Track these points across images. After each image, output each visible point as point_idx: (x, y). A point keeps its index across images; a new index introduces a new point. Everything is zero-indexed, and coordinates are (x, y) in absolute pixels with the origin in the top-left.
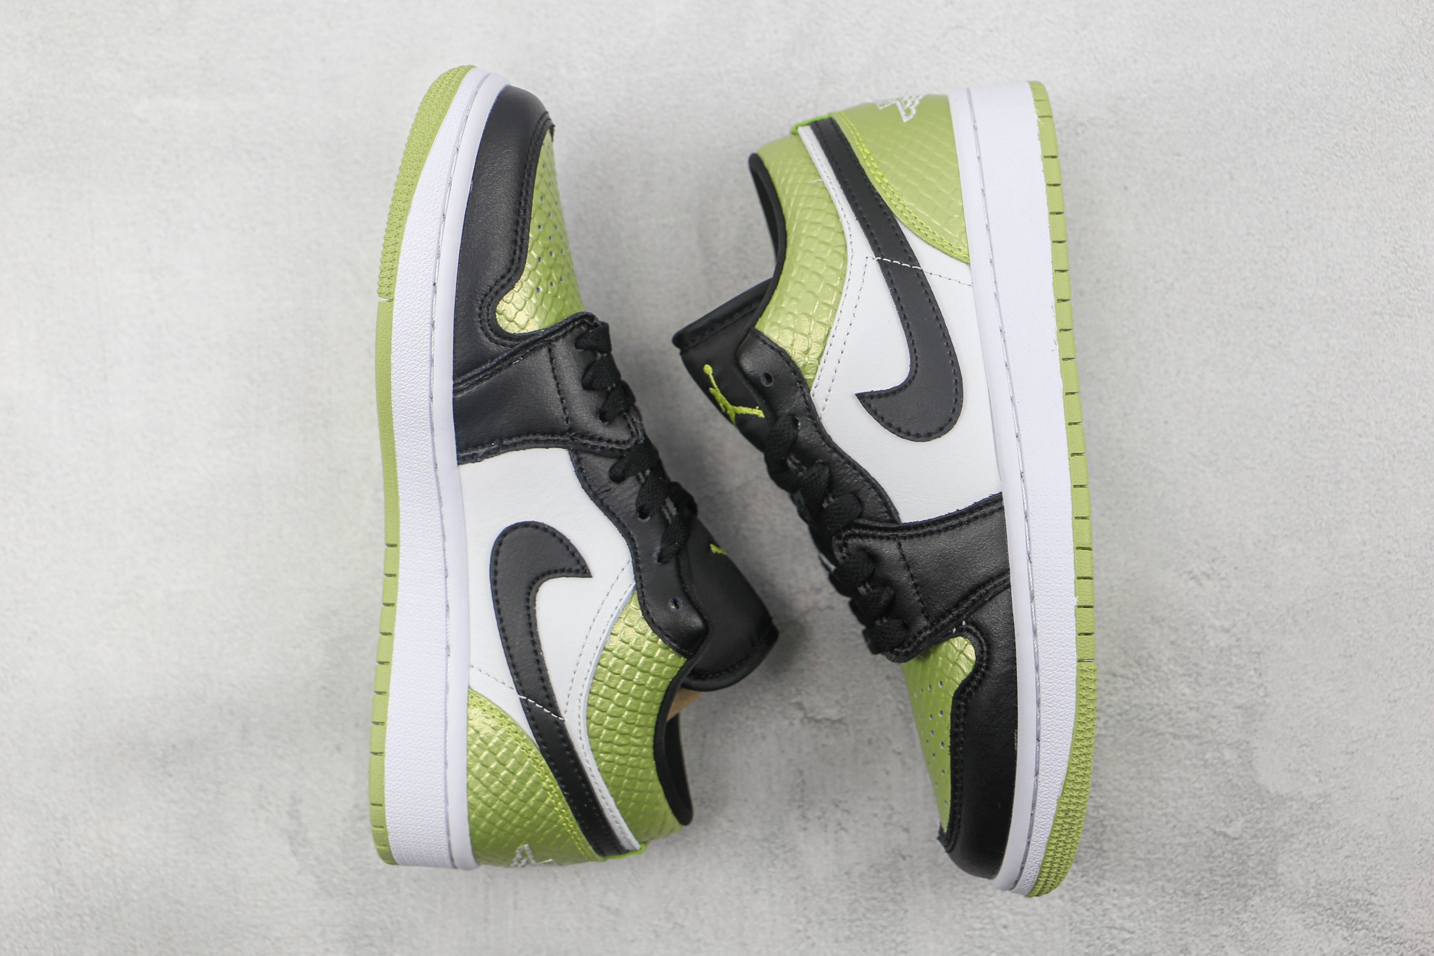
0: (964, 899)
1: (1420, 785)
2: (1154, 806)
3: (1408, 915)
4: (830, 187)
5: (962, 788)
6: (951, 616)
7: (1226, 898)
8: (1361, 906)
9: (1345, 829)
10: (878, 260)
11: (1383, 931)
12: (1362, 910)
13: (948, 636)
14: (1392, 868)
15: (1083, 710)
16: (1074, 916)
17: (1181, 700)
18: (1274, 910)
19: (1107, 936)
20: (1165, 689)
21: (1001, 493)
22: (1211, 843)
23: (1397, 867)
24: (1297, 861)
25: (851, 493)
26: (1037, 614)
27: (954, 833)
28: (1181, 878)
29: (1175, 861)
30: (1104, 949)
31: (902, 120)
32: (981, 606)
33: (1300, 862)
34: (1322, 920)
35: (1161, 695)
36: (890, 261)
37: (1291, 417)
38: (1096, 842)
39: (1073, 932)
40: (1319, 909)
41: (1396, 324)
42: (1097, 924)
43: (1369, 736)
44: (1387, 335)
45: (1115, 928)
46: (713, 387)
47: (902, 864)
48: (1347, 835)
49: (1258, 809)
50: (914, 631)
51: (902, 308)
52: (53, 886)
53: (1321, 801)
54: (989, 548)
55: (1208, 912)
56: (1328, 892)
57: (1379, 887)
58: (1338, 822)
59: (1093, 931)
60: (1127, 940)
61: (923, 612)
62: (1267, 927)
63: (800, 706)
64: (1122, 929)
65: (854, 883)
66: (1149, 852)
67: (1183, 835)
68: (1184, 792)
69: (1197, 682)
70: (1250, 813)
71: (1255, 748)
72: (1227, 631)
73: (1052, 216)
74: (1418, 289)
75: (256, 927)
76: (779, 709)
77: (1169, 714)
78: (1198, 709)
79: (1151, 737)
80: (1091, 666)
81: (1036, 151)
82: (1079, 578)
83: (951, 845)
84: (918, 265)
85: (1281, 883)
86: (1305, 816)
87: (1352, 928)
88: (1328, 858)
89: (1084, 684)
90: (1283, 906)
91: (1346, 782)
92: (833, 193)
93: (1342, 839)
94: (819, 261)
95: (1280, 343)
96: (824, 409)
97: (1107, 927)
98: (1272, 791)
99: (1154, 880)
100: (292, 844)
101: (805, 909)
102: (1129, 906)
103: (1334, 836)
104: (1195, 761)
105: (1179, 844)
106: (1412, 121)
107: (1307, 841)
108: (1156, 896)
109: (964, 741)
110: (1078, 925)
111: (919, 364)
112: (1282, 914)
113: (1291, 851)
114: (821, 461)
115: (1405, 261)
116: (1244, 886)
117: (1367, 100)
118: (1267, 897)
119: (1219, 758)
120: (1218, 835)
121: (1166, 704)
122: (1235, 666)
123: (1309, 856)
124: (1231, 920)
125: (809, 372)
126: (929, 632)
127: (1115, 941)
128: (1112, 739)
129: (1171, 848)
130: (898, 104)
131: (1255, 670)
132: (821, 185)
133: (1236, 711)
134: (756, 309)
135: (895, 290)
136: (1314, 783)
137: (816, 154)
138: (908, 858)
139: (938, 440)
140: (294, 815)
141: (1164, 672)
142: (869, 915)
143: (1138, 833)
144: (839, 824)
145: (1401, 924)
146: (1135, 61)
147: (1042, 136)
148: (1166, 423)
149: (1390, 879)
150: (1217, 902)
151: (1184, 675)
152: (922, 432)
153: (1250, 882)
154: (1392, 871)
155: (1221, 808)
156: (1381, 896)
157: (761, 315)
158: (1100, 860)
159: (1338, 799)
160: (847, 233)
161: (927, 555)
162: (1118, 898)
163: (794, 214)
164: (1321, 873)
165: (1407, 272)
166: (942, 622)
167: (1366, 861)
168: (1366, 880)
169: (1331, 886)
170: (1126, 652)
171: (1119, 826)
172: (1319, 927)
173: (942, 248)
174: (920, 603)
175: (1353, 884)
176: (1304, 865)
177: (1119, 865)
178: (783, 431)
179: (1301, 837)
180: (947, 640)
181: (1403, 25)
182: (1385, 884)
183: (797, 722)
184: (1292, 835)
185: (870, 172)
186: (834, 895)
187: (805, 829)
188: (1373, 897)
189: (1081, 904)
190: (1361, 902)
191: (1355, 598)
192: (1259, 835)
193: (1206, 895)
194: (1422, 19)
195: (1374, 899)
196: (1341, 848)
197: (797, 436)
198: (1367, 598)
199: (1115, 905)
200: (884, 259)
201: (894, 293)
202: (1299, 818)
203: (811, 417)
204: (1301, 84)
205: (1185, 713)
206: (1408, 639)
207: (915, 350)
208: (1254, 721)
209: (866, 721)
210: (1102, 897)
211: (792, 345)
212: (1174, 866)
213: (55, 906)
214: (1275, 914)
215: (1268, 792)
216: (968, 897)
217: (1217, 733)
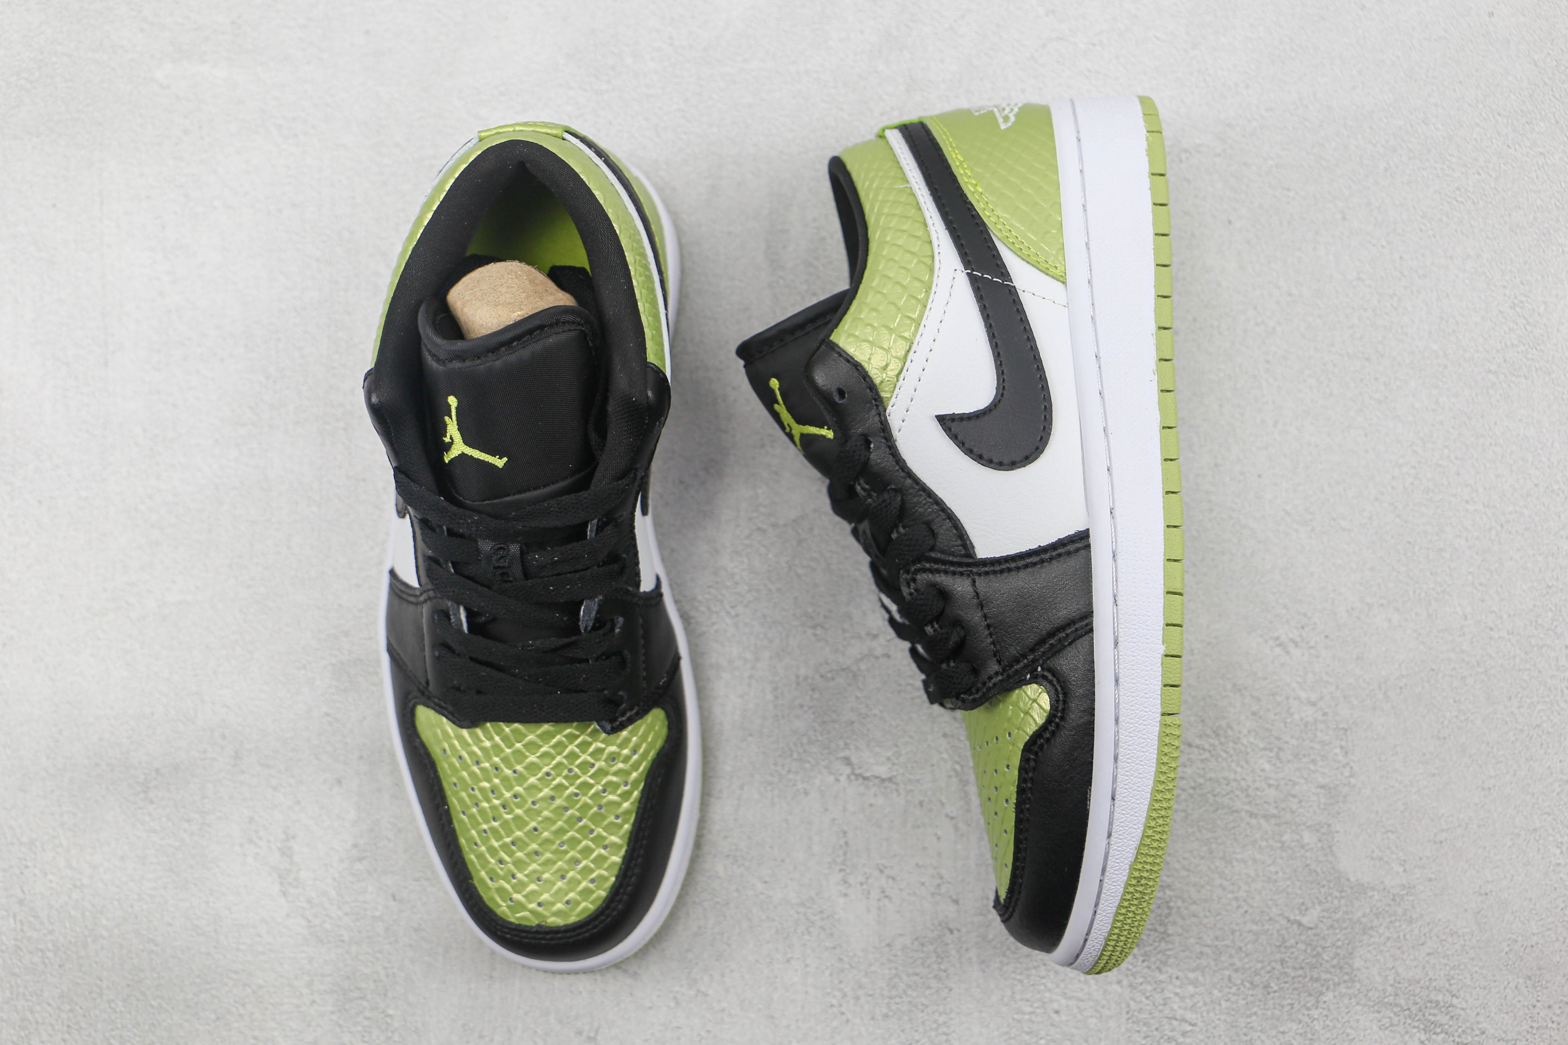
0: (1014, 979)
1: (1512, 880)
2: (1224, 889)
3: (1491, 1020)
4: (919, 193)
5: (1026, 849)
6: (1025, 661)
7: (1297, 992)
8: (1441, 1008)
9: (1429, 924)
10: (968, 273)
11: (1464, 1036)
12: (1442, 1012)
13: (1021, 683)
14: (1476, 969)
15: (1164, 769)
16: (1132, 1003)
17: (1260, 776)
18: (1347, 1007)
19: (1167, 1027)
20: (1243, 763)
21: (1088, 530)
22: (1284, 932)
23: (1482, 967)
24: (1376, 956)
25: (924, 523)
26: (1120, 661)
27: (1014, 899)
28: (1250, 968)
29: (1244, 949)
30: (1162, 1041)
31: (999, 127)
32: (1059, 651)
33: (1379, 957)
34: (1399, 1021)
35: (1239, 769)
36: (980, 275)
37: (1393, 478)
38: (1160, 925)
39: (1130, 1021)
40: (1395, 1010)
41: (1512, 385)
42: (1157, 1014)
43: (1460, 826)
44: (1501, 395)
45: (1176, 1019)
46: (778, 404)
47: (949, 938)
48: (1431, 931)
49: (1336, 897)
50: (984, 676)
51: (991, 326)
52: (14, 916)
53: (1405, 892)
54: (1072, 588)
55: (1277, 1007)
56: (1407, 991)
57: (1462, 988)
58: (1422, 916)
59: (1152, 1021)
60: (1187, 1032)
61: (995, 656)
62: (1339, 1026)
63: (847, 761)
64: (1184, 1020)
65: (895, 956)
66: (1217, 938)
67: (1254, 922)
68: (1258, 875)
69: (1278, 757)
70: (1327, 902)
71: (1337, 832)
72: (1314, 704)
73: (1157, 237)
74: (1536, 349)
75: (236, 972)
76: (824, 763)
77: (1247, 790)
78: (1277, 787)
79: (1225, 814)
80: (1176, 721)
81: (1143, 167)
82: (1168, 625)
83: (1009, 913)
84: (1011, 281)
85: (1356, 979)
86: (1387, 908)
87: (1430, 1031)
88: (1409, 955)
89: (1167, 740)
90: (1358, 1004)
91: (1432, 873)
92: (921, 200)
93: (1424, 934)
94: (903, 271)
95: (1387, 398)
96: (900, 430)
97: (1167, 1018)
98: (1352, 879)
99: (1221, 969)
100: (282, 883)
101: (841, 982)
102: (1192, 996)
103: (1416, 930)
104: (1271, 842)
105: (1250, 931)
106: (1539, 169)
107: (1387, 934)
108: (1222, 987)
109: (1032, 798)
110: (1136, 1013)
111: (1006, 388)
112: (1356, 1013)
113: (1370, 945)
114: (893, 487)
115: (1525, 318)
116: (1317, 980)
117: (1493, 143)
118: (1340, 993)
119: (1298, 841)
120: (1292, 924)
121: (1244, 779)
122: (1319, 742)
123: (1388, 951)
124: (1300, 1016)
125: (887, 389)
126: (1000, 678)
127: (1175, 1033)
128: (1183, 814)
129: (1241, 935)
130: (995, 110)
131: (1342, 747)
132: (908, 191)
133: (1318, 790)
134: (830, 321)
135: (985, 306)
136: (1398, 873)
137: (905, 158)
138: (955, 932)
139: (1023, 469)
140: (286, 852)
141: (1243, 744)
142: (909, 992)
143: (1206, 917)
144: (883, 892)
145: (1483, 1029)
146: (1247, 86)
147: (1150, 152)
148: (1259, 476)
149: (1474, 980)
150: (1287, 996)
151: (1264, 749)
152: (1006, 460)
153: (1324, 976)
154: (1476, 972)
155: (1297, 894)
156: (1463, 999)
157: (836, 326)
158: (1163, 944)
159: (1422, 892)
160: (935, 243)
161: (1004, 594)
162: (1180, 987)
163: (877, 220)
164: (1400, 970)
165: (1526, 329)
166: (1015, 667)
167: (1449, 959)
168: (1448, 980)
169: (1410, 985)
170: (1203, 721)
171: (1187, 908)
172: (1396, 1028)
173: (1037, 265)
174: (992, 646)
175: (1434, 984)
176: (1382, 960)
177: (1183, 951)
178: (854, 452)
179: (1381, 931)
180: (1020, 687)
181: (1536, 65)
182: (1468, 986)
183: (843, 778)
184: (1372, 928)
185: (963, 180)
186: (873, 969)
187: (846, 895)
188: (1454, 999)
189: (1140, 991)
190: (1442, 1004)
191: (1452, 676)
192: (1336, 925)
193: (1276, 988)
194: (1557, 61)
195: (1455, 1001)
196: (1423, 944)
197: (869, 459)
198: (1465, 677)
199: (1176, 994)
200: (974, 273)
201: (983, 309)
202: (1380, 910)
203: (886, 438)
204: (1423, 122)
205: (1264, 790)
206: (1506, 723)
207: (1003, 372)
208: (1338, 802)
209: (918, 781)
210: (1164, 985)
211: (870, 359)
212: (1243, 955)
213: (16, 940)
214: (1348, 1012)
215: (1348, 880)
216: (1019, 977)
217: (1296, 814)
